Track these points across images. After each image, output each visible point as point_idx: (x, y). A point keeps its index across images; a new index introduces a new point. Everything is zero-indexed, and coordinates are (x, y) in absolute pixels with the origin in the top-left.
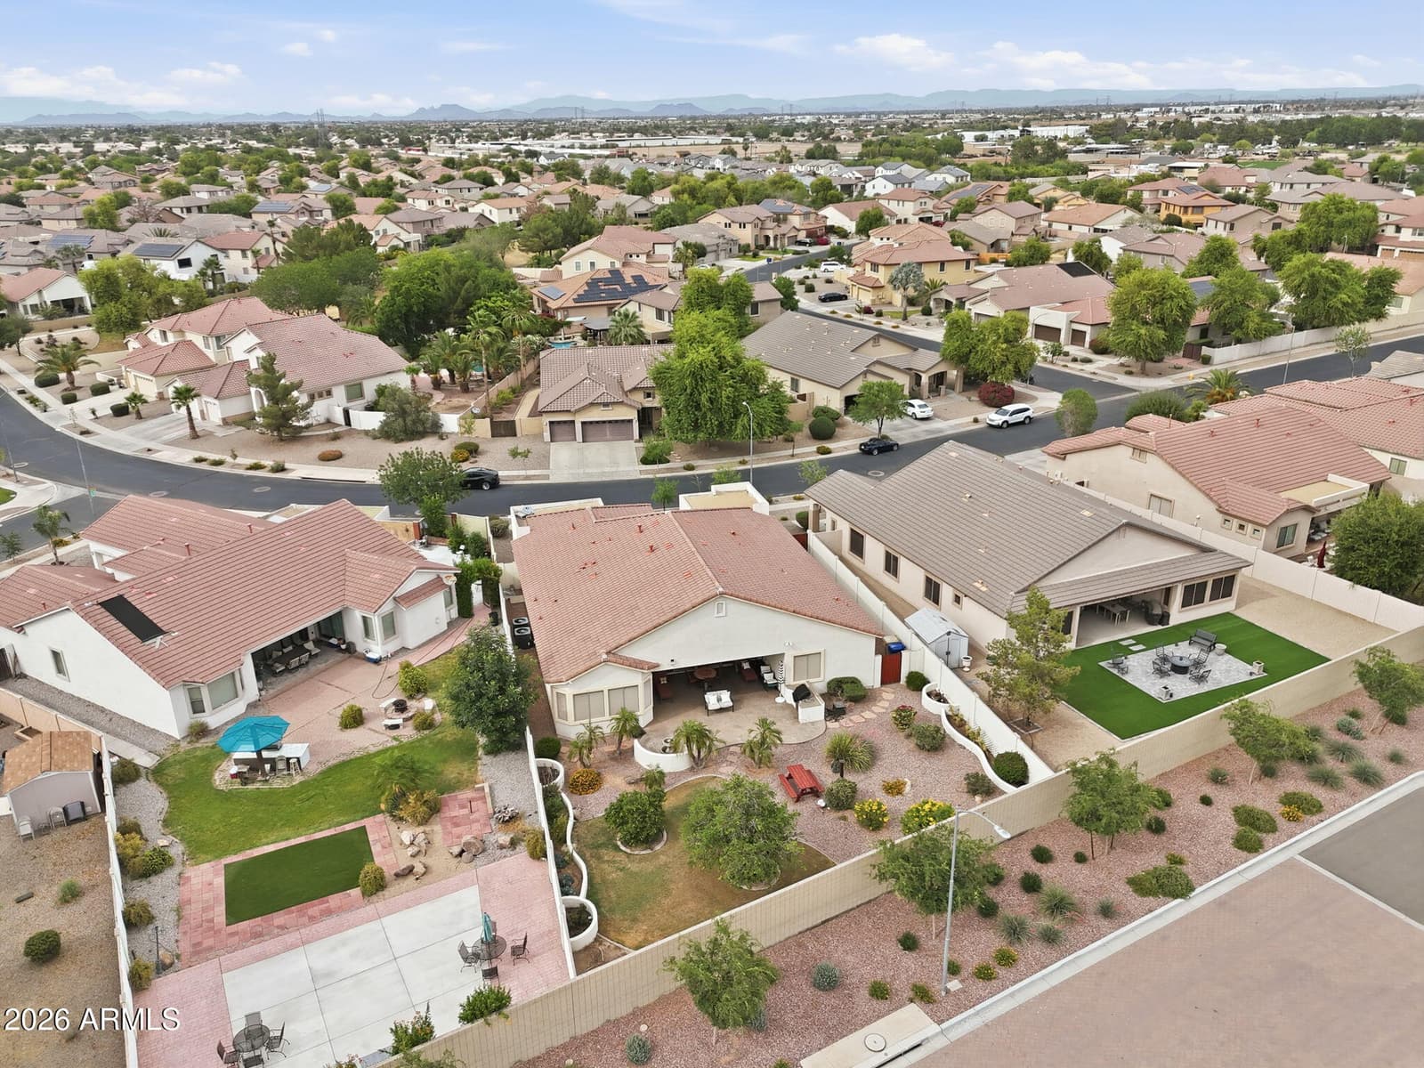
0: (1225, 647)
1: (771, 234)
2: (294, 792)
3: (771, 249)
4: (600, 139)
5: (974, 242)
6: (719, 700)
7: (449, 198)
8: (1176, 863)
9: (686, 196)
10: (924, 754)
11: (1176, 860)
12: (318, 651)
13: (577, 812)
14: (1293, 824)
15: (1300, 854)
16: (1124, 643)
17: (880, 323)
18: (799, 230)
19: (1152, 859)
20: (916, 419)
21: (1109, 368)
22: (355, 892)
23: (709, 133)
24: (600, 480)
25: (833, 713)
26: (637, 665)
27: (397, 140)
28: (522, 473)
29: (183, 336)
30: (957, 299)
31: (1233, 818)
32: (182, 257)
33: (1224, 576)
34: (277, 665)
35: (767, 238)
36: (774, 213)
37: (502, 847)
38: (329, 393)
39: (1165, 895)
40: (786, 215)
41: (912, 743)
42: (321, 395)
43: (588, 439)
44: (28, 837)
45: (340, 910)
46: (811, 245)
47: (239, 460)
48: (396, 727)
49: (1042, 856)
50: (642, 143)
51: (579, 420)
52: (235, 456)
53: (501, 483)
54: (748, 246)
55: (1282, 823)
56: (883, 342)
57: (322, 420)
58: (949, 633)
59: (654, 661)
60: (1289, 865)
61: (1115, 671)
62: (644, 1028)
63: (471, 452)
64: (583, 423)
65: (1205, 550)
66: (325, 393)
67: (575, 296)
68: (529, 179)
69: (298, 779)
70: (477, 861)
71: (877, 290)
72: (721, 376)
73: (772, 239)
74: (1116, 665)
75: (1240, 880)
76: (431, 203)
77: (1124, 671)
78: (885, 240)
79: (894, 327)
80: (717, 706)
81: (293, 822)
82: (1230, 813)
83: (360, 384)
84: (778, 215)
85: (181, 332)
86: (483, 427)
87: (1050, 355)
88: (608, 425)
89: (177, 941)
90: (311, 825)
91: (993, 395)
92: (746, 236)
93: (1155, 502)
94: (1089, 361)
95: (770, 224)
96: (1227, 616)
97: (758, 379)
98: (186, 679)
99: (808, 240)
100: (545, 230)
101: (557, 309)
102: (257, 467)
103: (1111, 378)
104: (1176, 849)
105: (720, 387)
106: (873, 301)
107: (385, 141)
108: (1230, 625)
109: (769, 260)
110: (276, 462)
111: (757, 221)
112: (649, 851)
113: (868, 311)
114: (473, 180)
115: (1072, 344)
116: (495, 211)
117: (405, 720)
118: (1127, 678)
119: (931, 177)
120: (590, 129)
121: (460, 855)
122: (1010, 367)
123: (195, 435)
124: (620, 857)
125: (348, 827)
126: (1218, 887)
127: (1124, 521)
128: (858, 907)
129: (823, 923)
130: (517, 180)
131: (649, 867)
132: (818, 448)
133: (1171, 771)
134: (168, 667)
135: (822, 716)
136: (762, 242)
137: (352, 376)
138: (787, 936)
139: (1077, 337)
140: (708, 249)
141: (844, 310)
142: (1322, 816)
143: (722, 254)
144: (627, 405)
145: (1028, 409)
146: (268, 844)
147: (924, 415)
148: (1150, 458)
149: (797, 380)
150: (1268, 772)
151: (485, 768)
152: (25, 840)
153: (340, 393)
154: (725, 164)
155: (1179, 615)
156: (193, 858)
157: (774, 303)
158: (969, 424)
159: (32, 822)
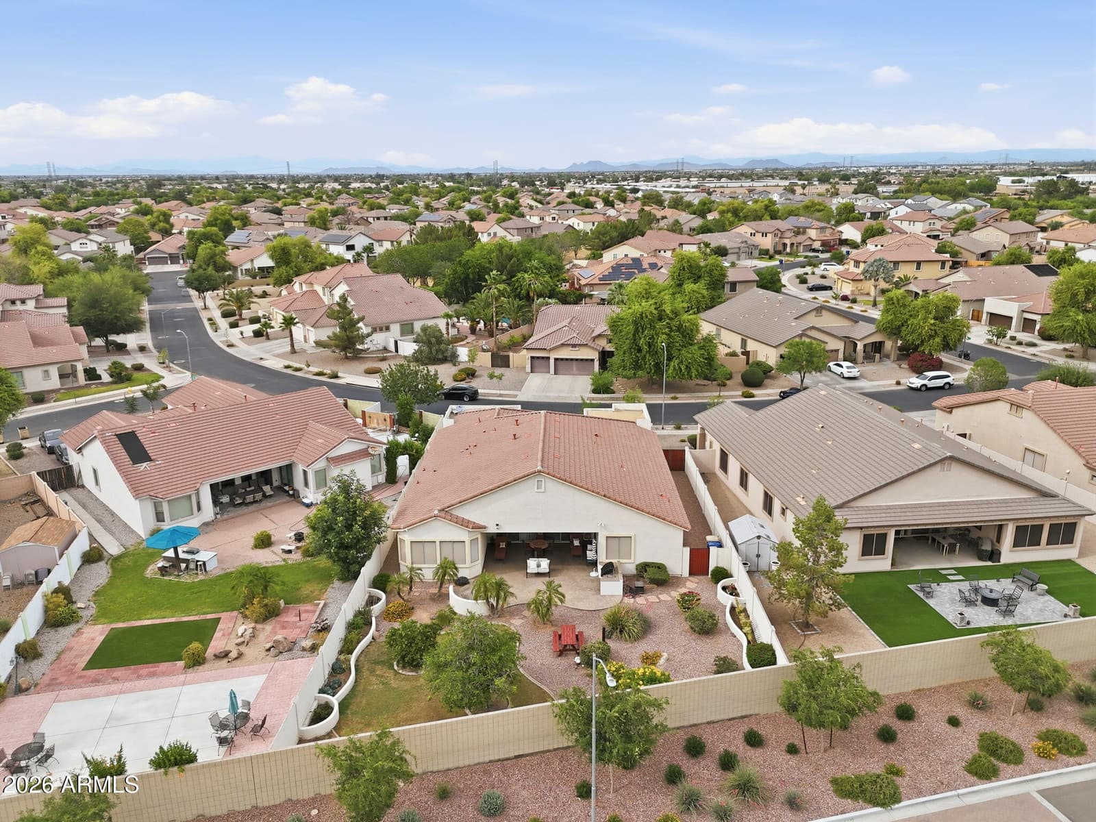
0: (1046, 587)
1: (788, 242)
2: (193, 585)
3: (787, 254)
4: (694, 182)
5: (963, 251)
6: (539, 566)
7: (555, 216)
8: (892, 773)
9: (730, 215)
10: (695, 636)
11: (895, 772)
12: (272, 493)
13: (377, 634)
14: (1043, 761)
15: (1038, 792)
16: (944, 572)
17: (852, 308)
18: (814, 241)
19: (872, 764)
20: (843, 377)
21: (1053, 352)
22: (181, 664)
23: (781, 179)
25: (631, 590)
26: (464, 523)
27: (546, 183)
28: (498, 392)
29: (312, 287)
30: (923, 291)
31: (977, 743)
32: (350, 243)
33: (1063, 522)
34: (237, 498)
35: (785, 245)
36: (795, 227)
37: (304, 649)
38: (388, 329)
39: (865, 800)
40: (805, 228)
41: (687, 625)
42: (381, 330)
43: (558, 372)
44: (7, 588)
45: (164, 674)
46: (822, 252)
47: (311, 369)
48: (290, 552)
49: (754, 740)
50: (725, 185)
51: (553, 356)
52: (308, 366)
53: (479, 397)
54: (768, 250)
55: (1031, 757)
56: (824, 312)
57: (381, 348)
58: (759, 537)
59: (482, 523)
60: (1022, 801)
61: (921, 594)
62: (314, 812)
63: (468, 375)
64: (556, 359)
65: (1045, 494)
66: (384, 329)
67: (601, 276)
68: (622, 205)
69: (201, 577)
70: (281, 657)
71: (856, 282)
72: (659, 325)
73: (789, 246)
74: (922, 589)
75: (957, 803)
76: (542, 219)
77: (929, 594)
78: (879, 247)
79: (862, 311)
80: (535, 571)
81: (174, 608)
82: (975, 738)
83: (412, 324)
84: (799, 228)
85: (311, 284)
86: (485, 359)
87: (995, 339)
88: (574, 362)
89: (44, 674)
90: (187, 612)
91: (920, 364)
92: (767, 243)
93: (1029, 456)
94: (1034, 345)
95: (789, 234)
96: (1069, 562)
97: (692, 330)
98: (152, 494)
99: (821, 248)
100: (604, 234)
101: (584, 285)
102: (320, 374)
103: (1049, 359)
104: (898, 761)
105: (657, 335)
106: (853, 292)
107: (538, 183)
108: (1067, 570)
109: (781, 261)
110: (333, 372)
111: (777, 232)
112: (414, 674)
113: (845, 298)
114: (578, 205)
115: (1023, 331)
116: (581, 224)
117: (298, 548)
118: (931, 602)
119: (953, 206)
120: (688, 176)
121: (269, 650)
122: (938, 340)
123: (294, 351)
124: (390, 674)
125: (209, 616)
126: (928, 805)
127: (949, 454)
128: (555, 750)
129: (516, 757)
130: (613, 206)
131: (407, 686)
132: (743, 393)
133: (930, 689)
134: (143, 484)
135: (621, 593)
136: (780, 248)
137: (406, 317)
138: (476, 761)
139: (1028, 325)
140: (730, 251)
141: (823, 297)
142: (1083, 759)
143: (743, 255)
144: (590, 347)
145: (949, 376)
146: (149, 619)
147: (851, 375)
148: (1025, 413)
149: (746, 340)
150: (1035, 706)
151: (333, 591)
152: (5, 590)
153: (396, 329)
154: (781, 198)
155: (1009, 554)
156: (95, 620)
157: (750, 284)
158: (890, 385)
159: (12, 579)
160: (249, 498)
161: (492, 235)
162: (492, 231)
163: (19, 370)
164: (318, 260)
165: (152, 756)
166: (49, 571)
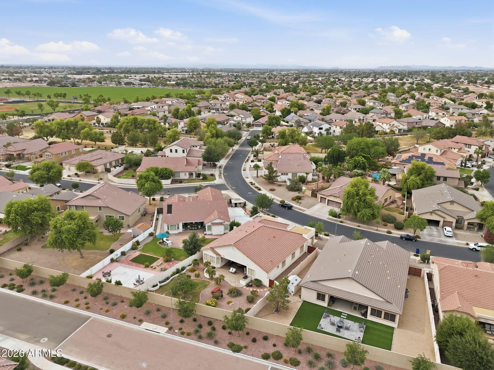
2: (163, 248)
6: (232, 270)
7: (444, 113)
16: (343, 314)
19: (243, 344)
22: (144, 266)
24: (314, 216)
25: (249, 286)
26: (215, 253)
28: (301, 208)
32: (321, 127)
38: (287, 174)
42: (284, 174)
43: (329, 204)
51: (328, 198)
53: (293, 208)
55: (282, 361)
56: (455, 204)
57: (284, 180)
59: (220, 254)
64: (328, 200)
69: (166, 247)
70: (161, 272)
76: (437, 114)
77: (325, 317)
81: (155, 253)
82: (275, 350)
83: (297, 174)
86: (309, 193)
88: (335, 202)
98: (167, 223)
101: (393, 163)
102: (257, 188)
104: (250, 346)
110: (261, 188)
116: (449, 121)
118: (322, 319)
121: (160, 269)
123: (257, 177)
125: (158, 257)
127: (350, 277)
134: (166, 219)
137: (294, 171)
144: (340, 198)
146: (148, 254)
153: (290, 175)
156: (140, 251)
157: (455, 179)
158: (462, 244)
159: (134, 235)
160: (193, 228)
161: (392, 125)
162: (392, 124)
163: (179, 172)
164: (296, 137)
165: (117, 280)
166: (138, 236)
